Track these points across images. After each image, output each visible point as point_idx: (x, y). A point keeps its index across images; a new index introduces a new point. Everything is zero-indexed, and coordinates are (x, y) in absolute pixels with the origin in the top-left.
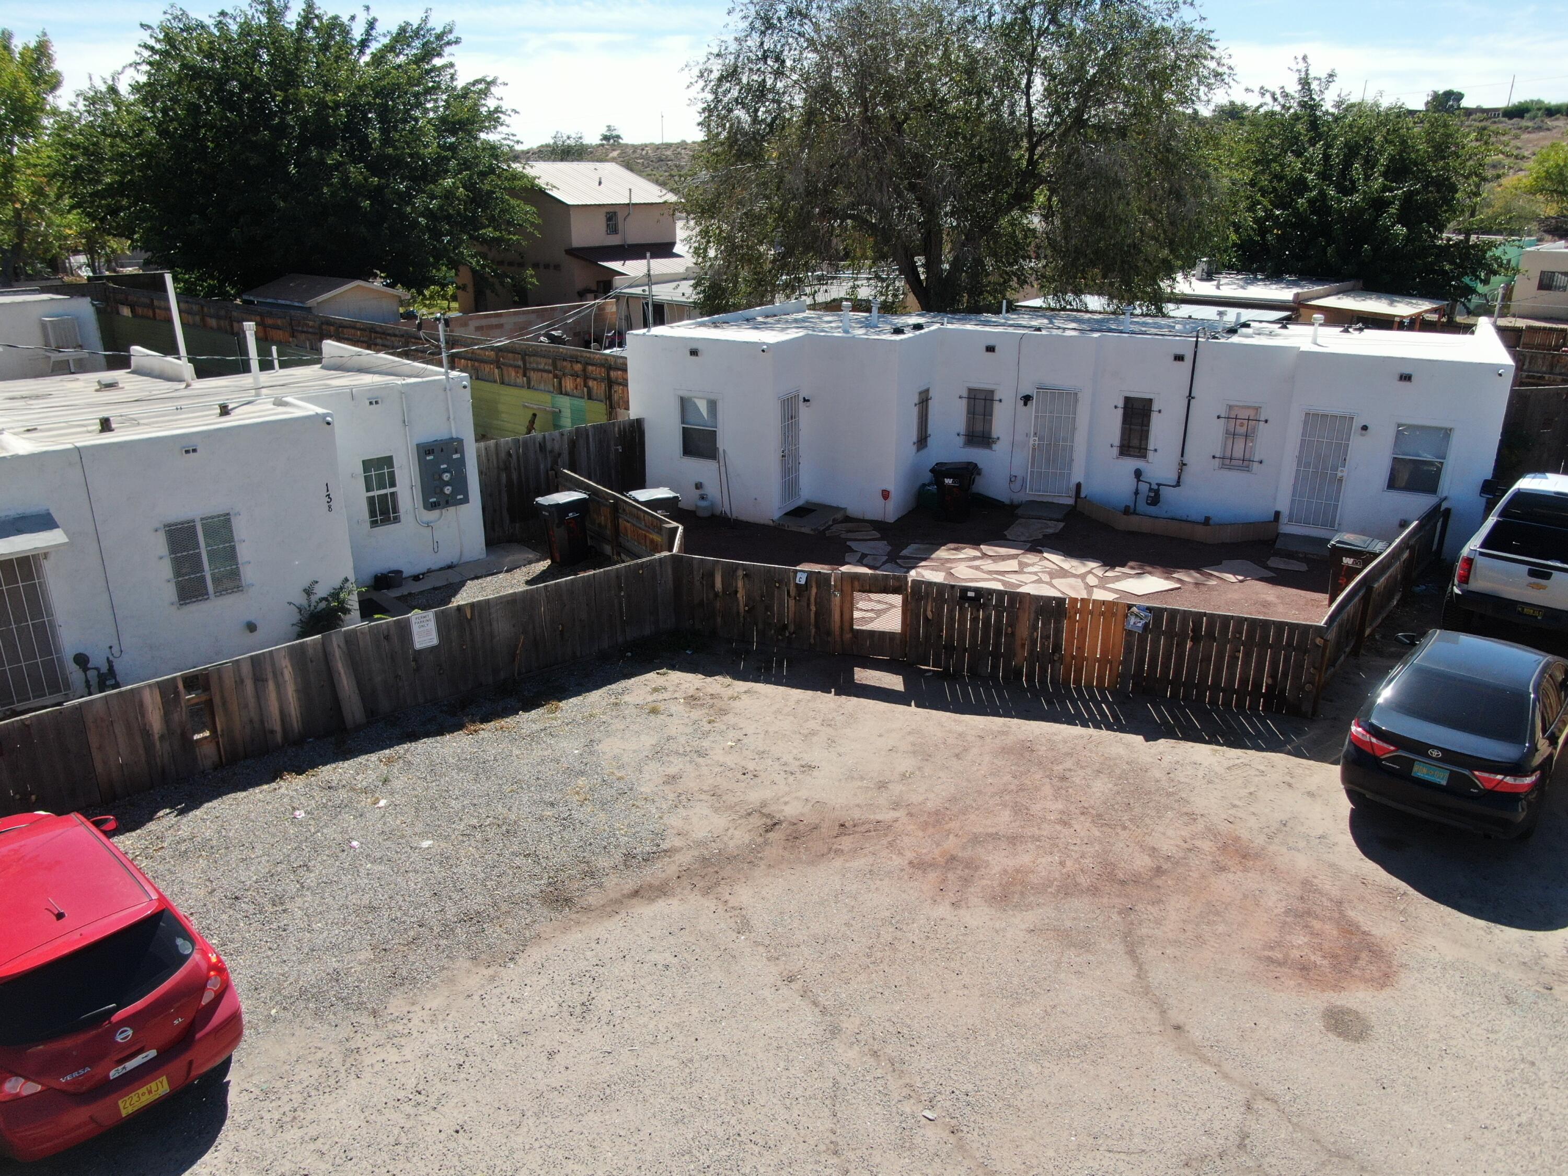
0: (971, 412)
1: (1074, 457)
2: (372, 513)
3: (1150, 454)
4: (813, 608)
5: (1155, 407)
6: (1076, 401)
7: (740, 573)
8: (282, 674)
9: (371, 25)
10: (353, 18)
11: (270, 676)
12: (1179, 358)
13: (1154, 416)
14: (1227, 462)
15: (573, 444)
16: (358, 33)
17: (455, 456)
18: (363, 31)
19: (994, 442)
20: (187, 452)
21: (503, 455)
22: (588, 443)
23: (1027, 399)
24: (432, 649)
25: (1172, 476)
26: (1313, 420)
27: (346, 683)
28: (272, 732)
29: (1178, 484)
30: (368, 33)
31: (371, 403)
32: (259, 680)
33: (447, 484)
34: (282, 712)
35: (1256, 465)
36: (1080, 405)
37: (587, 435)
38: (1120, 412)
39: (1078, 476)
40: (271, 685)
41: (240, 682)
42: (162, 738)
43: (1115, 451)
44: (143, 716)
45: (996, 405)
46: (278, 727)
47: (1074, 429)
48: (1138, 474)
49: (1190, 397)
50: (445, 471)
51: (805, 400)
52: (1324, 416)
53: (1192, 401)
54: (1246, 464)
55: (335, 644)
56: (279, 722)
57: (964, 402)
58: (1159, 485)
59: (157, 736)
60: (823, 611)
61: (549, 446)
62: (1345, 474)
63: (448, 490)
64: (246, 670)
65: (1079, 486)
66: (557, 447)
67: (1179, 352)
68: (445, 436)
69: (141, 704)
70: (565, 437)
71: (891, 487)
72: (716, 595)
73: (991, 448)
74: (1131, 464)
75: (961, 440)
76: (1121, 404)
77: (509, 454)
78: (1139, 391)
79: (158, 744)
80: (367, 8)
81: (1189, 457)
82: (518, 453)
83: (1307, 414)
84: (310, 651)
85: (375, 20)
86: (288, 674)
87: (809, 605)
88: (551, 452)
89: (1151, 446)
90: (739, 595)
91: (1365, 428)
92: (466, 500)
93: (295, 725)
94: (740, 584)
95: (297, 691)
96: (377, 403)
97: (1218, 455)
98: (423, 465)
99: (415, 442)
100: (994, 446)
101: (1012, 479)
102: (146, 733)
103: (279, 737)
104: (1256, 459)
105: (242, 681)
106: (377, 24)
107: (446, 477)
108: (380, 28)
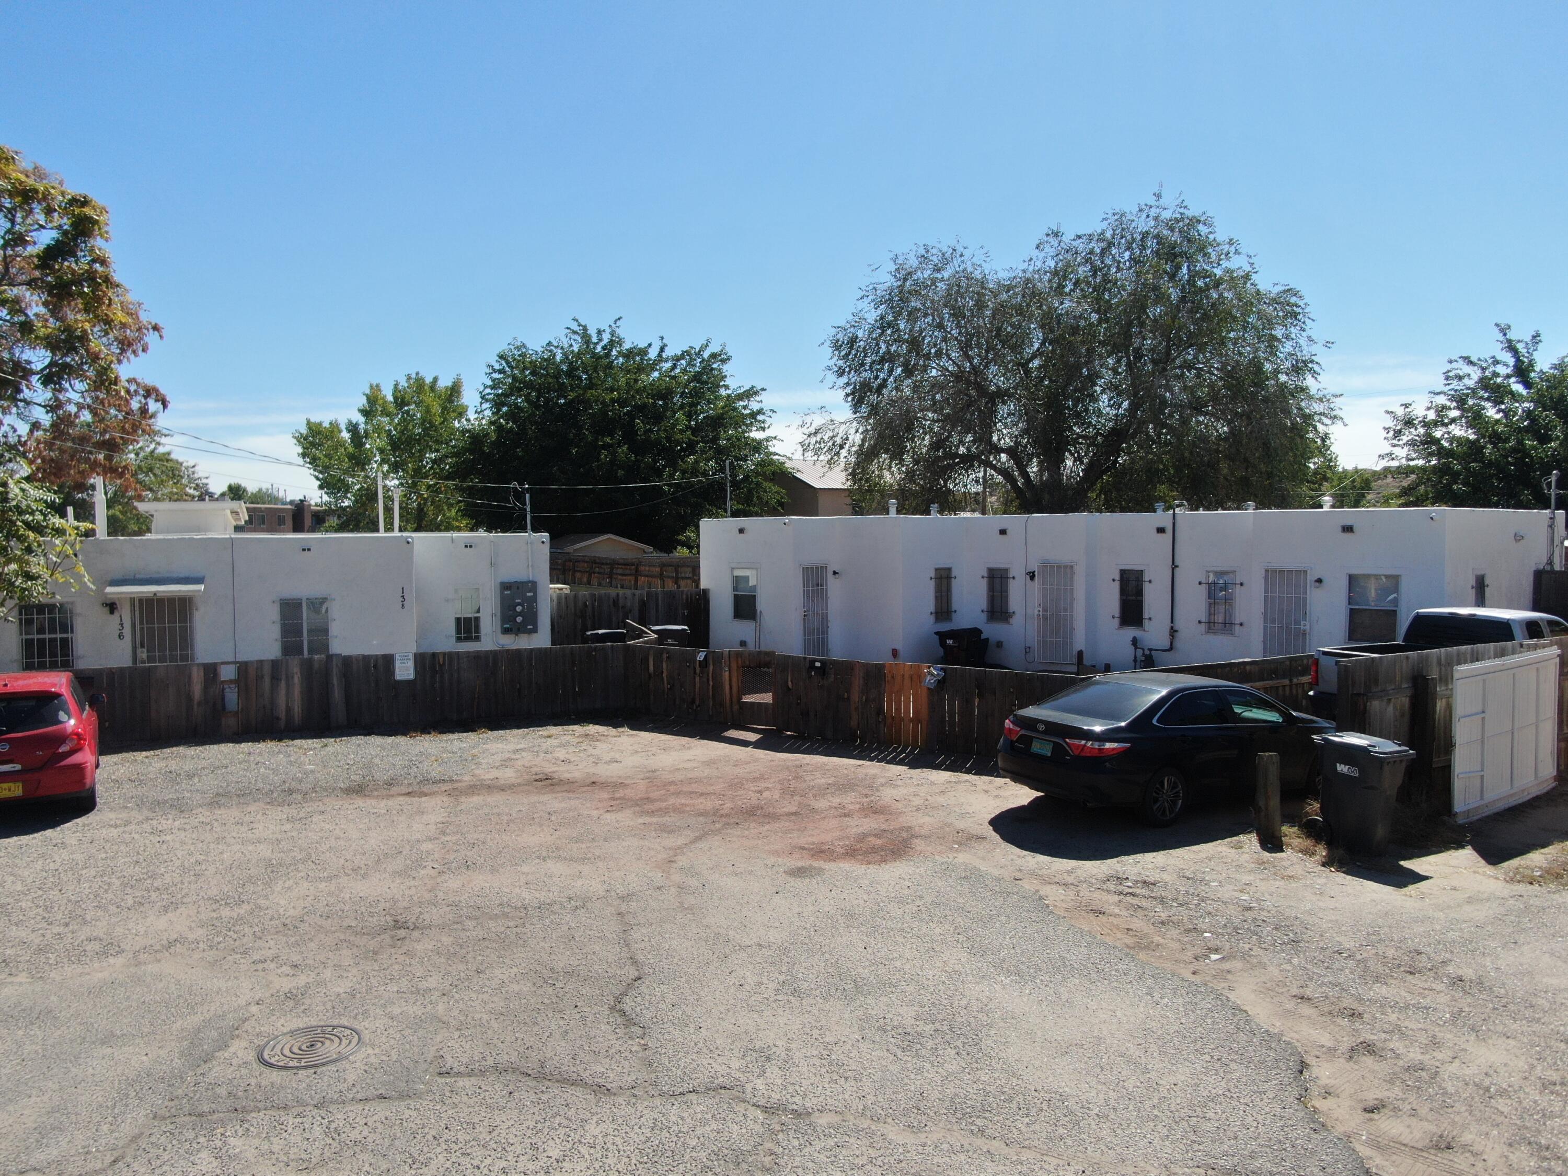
0: (991, 588)
1: (1075, 626)
2: (458, 631)
3: (1146, 622)
4: (711, 683)
5: (1146, 578)
6: (1073, 573)
7: (665, 656)
8: (293, 677)
9: (662, 349)
10: (650, 345)
11: (284, 677)
12: (1161, 530)
13: (1147, 588)
14: (1211, 626)
15: (643, 605)
16: (653, 354)
17: (529, 594)
18: (656, 354)
19: (1011, 616)
20: (304, 550)
21: (580, 604)
22: (657, 605)
23: (1032, 576)
24: (408, 682)
25: (1167, 644)
26: (1274, 576)
27: (337, 694)
28: (278, 718)
29: (1171, 649)
30: (660, 355)
31: (466, 546)
32: (275, 678)
33: (520, 614)
34: (287, 706)
35: (1237, 627)
36: (1076, 577)
37: (657, 600)
38: (1117, 584)
39: (1079, 642)
40: (283, 684)
41: (260, 678)
42: (199, 704)
43: (1117, 621)
44: (189, 685)
45: (1011, 581)
46: (283, 715)
47: (1073, 599)
48: (1135, 641)
49: (1174, 566)
50: (519, 604)
51: (835, 573)
52: (1282, 572)
53: (1177, 571)
54: (1228, 626)
55: (334, 663)
56: (284, 713)
57: (985, 580)
58: (1150, 650)
59: (196, 702)
60: (718, 687)
61: (621, 602)
62: (1308, 627)
63: (519, 619)
64: (267, 670)
65: (1080, 654)
66: (629, 604)
67: (1161, 525)
68: (525, 579)
69: (190, 677)
70: (637, 597)
71: (899, 646)
72: (650, 675)
73: (1008, 623)
74: (1130, 632)
75: (984, 617)
76: (1117, 577)
77: (585, 605)
78: (1132, 564)
79: (195, 707)
80: (662, 338)
81: (1179, 625)
82: (593, 605)
83: (1267, 571)
84: (316, 666)
85: (665, 345)
86: (296, 680)
87: (708, 680)
88: (623, 607)
89: (1146, 616)
90: (664, 675)
91: (1319, 581)
92: (535, 630)
93: (296, 716)
94: (665, 665)
95: (302, 692)
96: (471, 546)
97: (1203, 620)
98: (503, 599)
99: (499, 580)
100: (1011, 620)
101: (1028, 650)
102: (190, 698)
103: (282, 724)
104: (1237, 622)
105: (263, 677)
106: (666, 349)
107: (519, 609)
108: (668, 353)
